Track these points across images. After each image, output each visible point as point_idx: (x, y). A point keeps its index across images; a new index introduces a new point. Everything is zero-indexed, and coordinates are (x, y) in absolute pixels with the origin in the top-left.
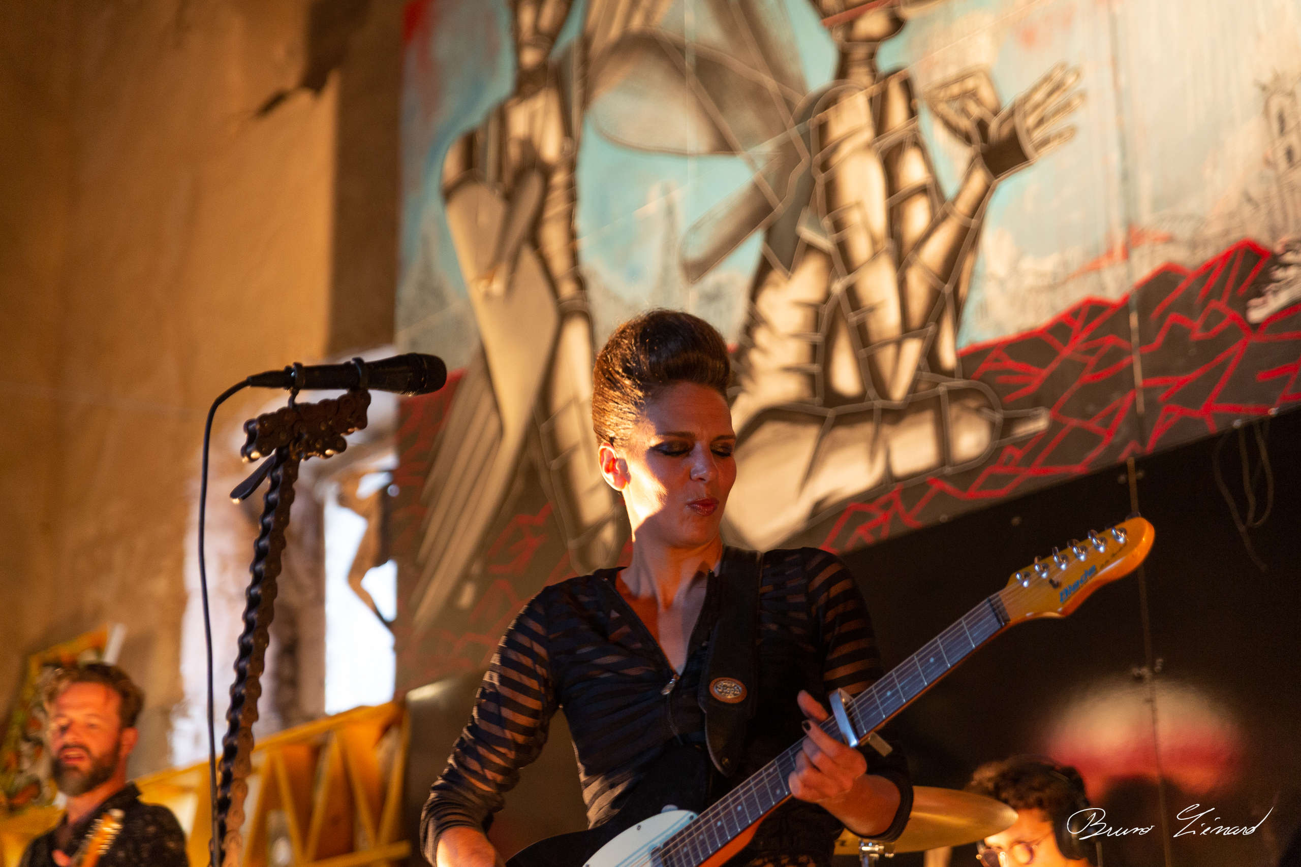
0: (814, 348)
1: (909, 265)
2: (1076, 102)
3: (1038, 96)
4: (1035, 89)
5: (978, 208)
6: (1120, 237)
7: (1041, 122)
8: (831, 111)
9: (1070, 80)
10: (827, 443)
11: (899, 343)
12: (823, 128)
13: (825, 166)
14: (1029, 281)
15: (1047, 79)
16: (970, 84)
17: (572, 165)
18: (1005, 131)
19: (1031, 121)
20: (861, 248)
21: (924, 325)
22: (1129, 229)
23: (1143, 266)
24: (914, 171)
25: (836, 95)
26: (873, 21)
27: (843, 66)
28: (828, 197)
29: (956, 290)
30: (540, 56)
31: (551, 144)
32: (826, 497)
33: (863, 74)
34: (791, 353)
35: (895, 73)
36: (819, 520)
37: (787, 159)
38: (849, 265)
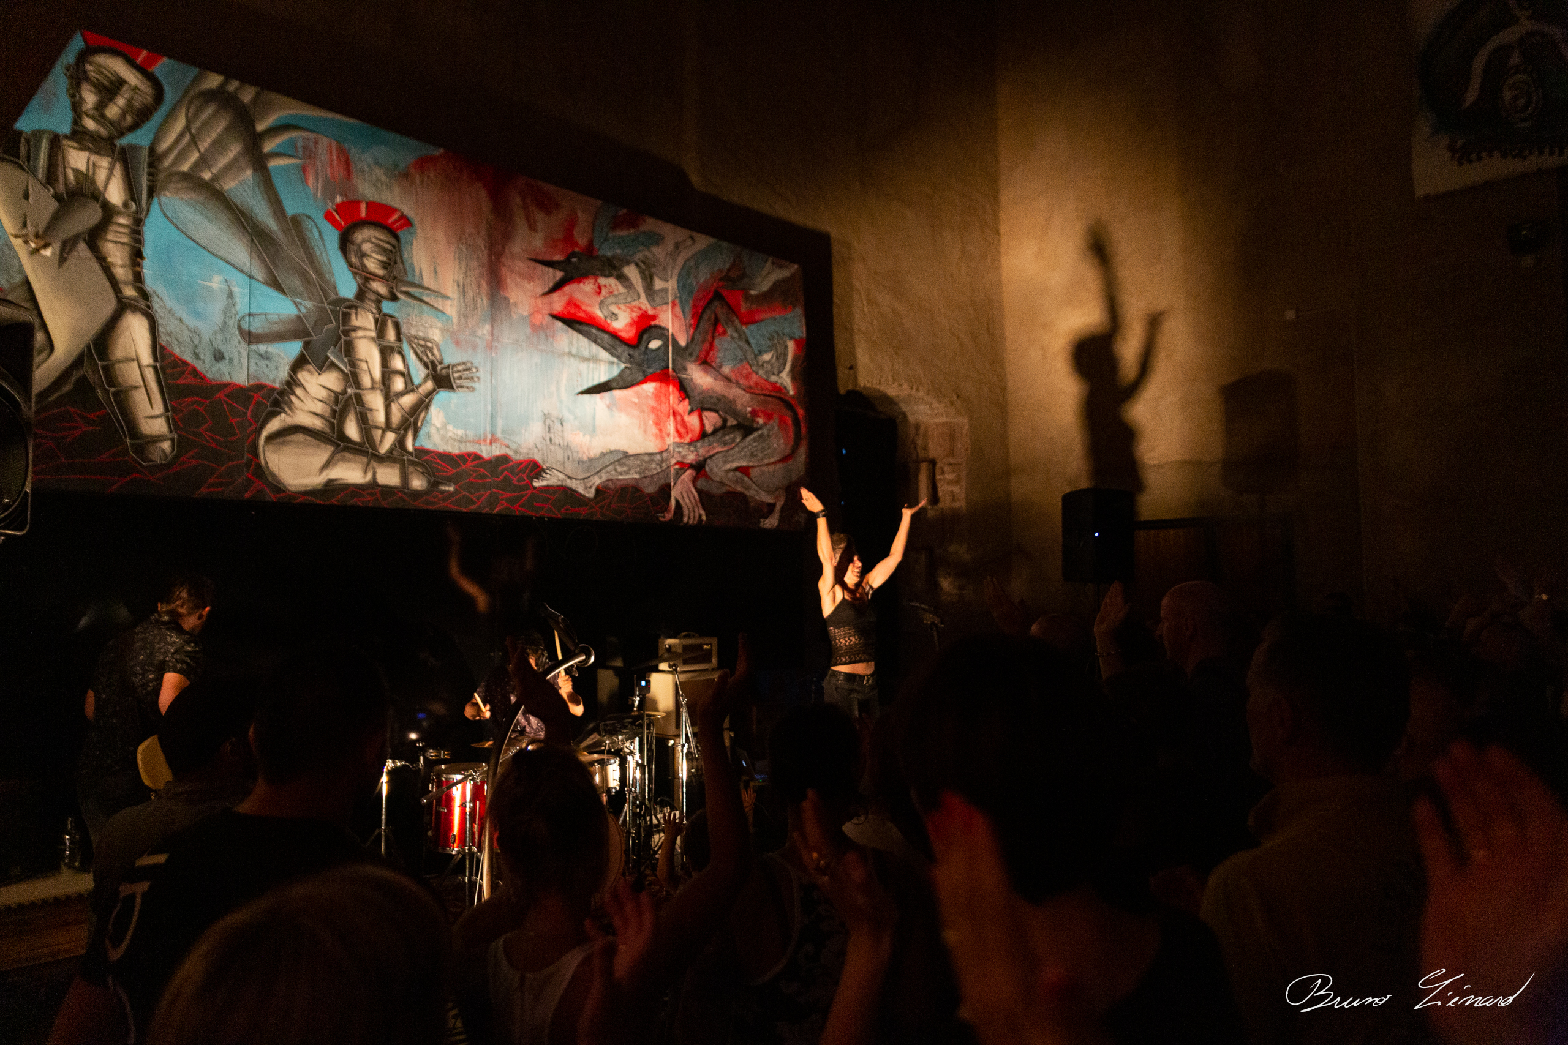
0: (334, 412)
1: (393, 401)
2: (476, 379)
3: (460, 368)
4: (459, 364)
5: (430, 394)
6: (489, 437)
7: (460, 378)
8: (353, 311)
9: (474, 370)
10: (338, 456)
11: (384, 431)
12: (346, 317)
13: (346, 333)
14: (450, 434)
15: (464, 363)
16: (429, 344)
17: (139, 220)
18: (444, 371)
19: (456, 375)
20: (366, 381)
21: (398, 429)
22: (493, 435)
23: (497, 451)
24: (397, 363)
25: (356, 308)
26: (380, 287)
27: (361, 295)
28: (349, 349)
29: (416, 423)
30: (103, 132)
31: (115, 194)
32: (336, 480)
33: (372, 307)
34: (319, 407)
35: (391, 316)
36: (331, 487)
37: (322, 318)
38: (358, 384)
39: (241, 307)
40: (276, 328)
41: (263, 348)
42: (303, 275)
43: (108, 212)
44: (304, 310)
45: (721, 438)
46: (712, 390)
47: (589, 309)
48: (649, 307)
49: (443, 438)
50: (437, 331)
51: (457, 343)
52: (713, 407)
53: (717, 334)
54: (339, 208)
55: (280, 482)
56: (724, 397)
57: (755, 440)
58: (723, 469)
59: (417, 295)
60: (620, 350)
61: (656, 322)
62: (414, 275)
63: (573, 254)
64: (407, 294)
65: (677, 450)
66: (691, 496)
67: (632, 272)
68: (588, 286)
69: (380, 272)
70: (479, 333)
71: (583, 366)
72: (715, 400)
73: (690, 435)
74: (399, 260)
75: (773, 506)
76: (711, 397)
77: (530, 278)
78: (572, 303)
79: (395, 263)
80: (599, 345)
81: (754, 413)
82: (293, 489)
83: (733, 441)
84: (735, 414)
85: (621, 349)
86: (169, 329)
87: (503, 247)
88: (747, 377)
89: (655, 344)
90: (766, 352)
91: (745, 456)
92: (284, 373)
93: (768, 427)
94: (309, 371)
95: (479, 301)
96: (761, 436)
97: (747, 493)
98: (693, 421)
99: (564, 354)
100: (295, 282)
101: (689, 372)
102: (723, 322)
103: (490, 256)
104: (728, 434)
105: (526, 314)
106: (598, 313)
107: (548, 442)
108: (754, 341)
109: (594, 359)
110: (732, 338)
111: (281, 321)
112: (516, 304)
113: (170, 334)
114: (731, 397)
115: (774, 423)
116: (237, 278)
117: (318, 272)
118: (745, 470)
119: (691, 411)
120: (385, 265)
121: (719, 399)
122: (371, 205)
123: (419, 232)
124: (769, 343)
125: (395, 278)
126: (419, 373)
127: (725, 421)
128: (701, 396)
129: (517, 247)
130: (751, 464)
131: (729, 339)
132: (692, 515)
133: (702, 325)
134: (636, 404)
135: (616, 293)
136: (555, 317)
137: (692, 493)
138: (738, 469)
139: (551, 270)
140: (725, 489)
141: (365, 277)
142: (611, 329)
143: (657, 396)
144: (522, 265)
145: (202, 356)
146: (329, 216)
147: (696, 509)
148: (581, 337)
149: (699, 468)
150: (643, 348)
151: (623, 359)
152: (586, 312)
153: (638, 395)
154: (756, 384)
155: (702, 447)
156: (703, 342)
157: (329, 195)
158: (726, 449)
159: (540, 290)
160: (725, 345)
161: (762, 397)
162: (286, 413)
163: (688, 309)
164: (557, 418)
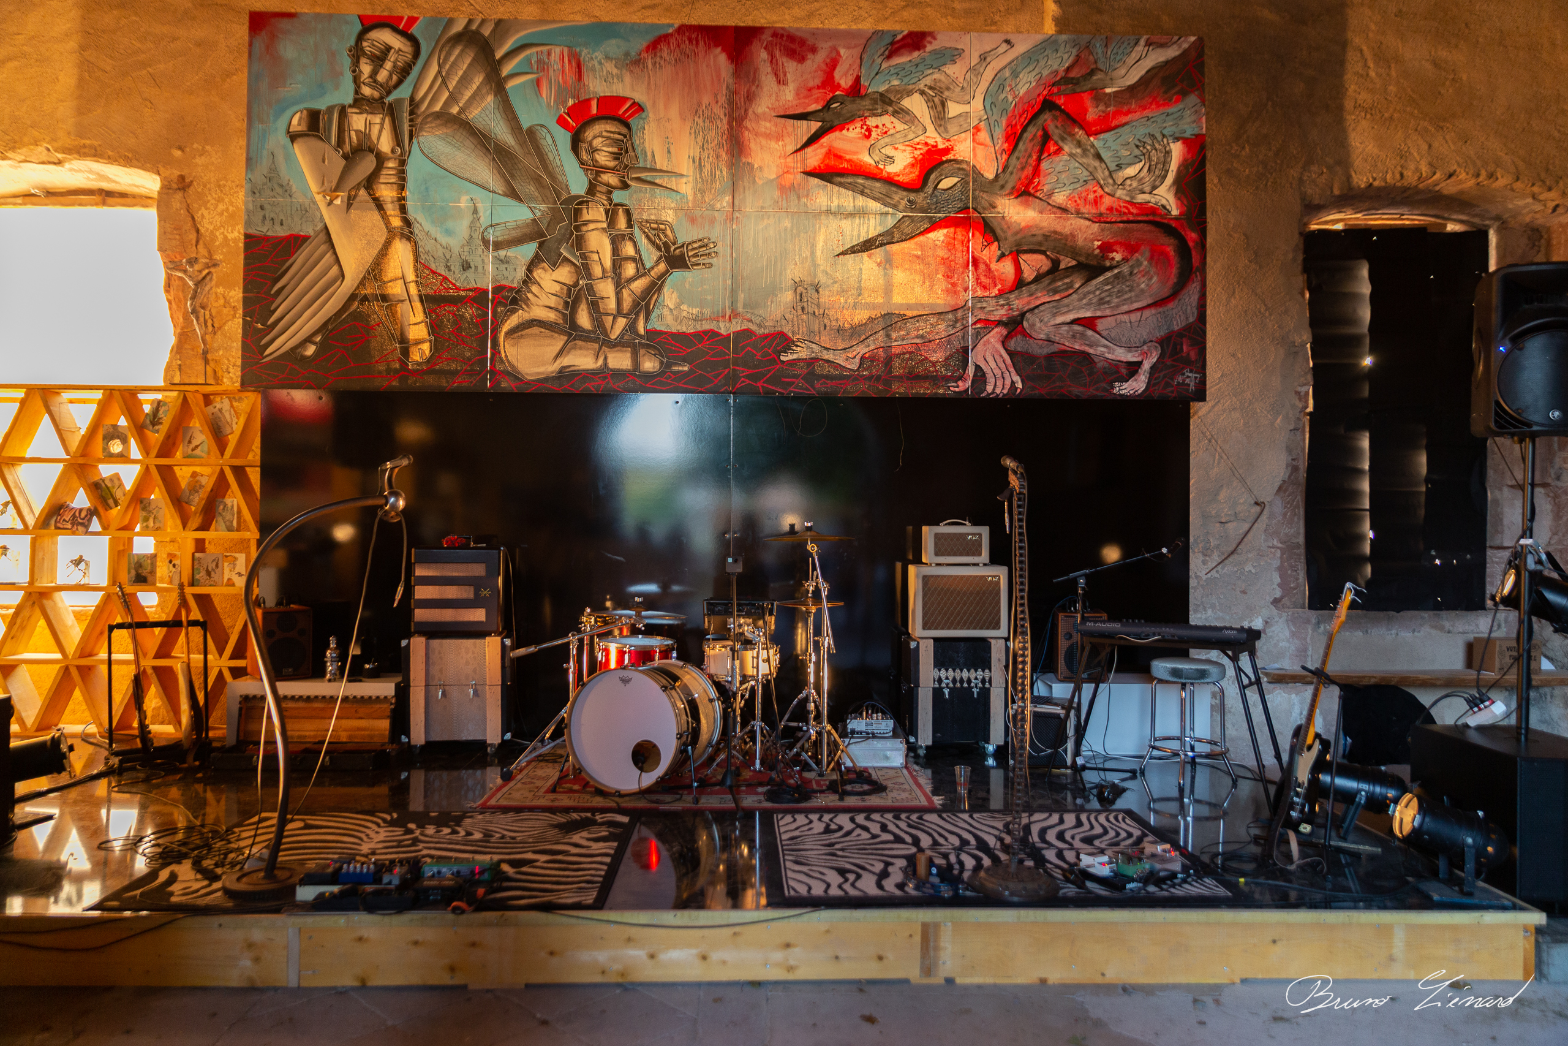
0: (566, 303)
1: (624, 287)
2: (713, 255)
4: (694, 242)
5: (662, 276)
6: (728, 312)
7: (696, 255)
8: (584, 206)
9: (712, 245)
10: (570, 344)
11: (615, 317)
12: (578, 212)
13: (577, 228)
15: (700, 240)
16: (662, 227)
17: (403, 162)
18: (678, 251)
19: (691, 253)
20: (597, 271)
22: (733, 311)
23: (736, 326)
24: (629, 250)
25: (587, 202)
26: (611, 179)
27: (591, 190)
28: (580, 243)
29: (648, 305)
30: (376, 94)
31: (385, 144)
32: (569, 367)
33: (603, 198)
34: (552, 301)
35: (622, 205)
36: (564, 374)
37: (555, 217)
38: (589, 276)
39: (484, 221)
40: (514, 234)
41: (502, 253)
42: (538, 180)
43: (381, 159)
44: (538, 214)
45: (1050, 284)
46: (1037, 226)
47: (854, 157)
48: (939, 140)
49: (676, 318)
50: (671, 212)
51: (693, 220)
52: (1037, 247)
53: (1046, 155)
54: (571, 111)
55: (519, 373)
56: (1055, 232)
57: (1106, 282)
58: (1052, 323)
59: (649, 179)
60: (896, 198)
61: (950, 156)
62: (645, 161)
63: (833, 99)
64: (639, 179)
65: (979, 305)
66: (999, 360)
67: (915, 104)
68: (854, 132)
69: (612, 164)
70: (718, 206)
71: (846, 224)
72: (1040, 238)
73: (999, 286)
74: (630, 149)
75: (1139, 364)
76: (1034, 235)
77: (779, 137)
78: (831, 153)
79: (627, 152)
80: (868, 196)
81: (1106, 248)
82: (530, 378)
83: (1070, 286)
84: (1074, 252)
85: (899, 196)
86: (427, 249)
87: (746, 110)
88: (1096, 202)
89: (946, 183)
90: (1130, 164)
91: (1089, 304)
92: (521, 273)
93: (1131, 263)
94: (543, 268)
95: (718, 173)
96: (1116, 276)
97: (1091, 351)
98: (1007, 268)
99: (821, 213)
100: (531, 189)
101: (999, 209)
102: (1056, 138)
103: (730, 123)
104: (1061, 279)
105: (773, 176)
106: (867, 159)
107: (800, 312)
108: (1110, 154)
109: (860, 213)
110: (1071, 155)
111: (518, 227)
112: (760, 168)
113: (427, 253)
114: (1067, 231)
115: (1143, 258)
116: (480, 194)
117: (552, 176)
118: (1089, 323)
119: (1002, 256)
120: (616, 156)
121: (1046, 237)
122: (603, 101)
123: (651, 114)
124: (1137, 152)
125: (626, 166)
126: (650, 255)
127: (1056, 263)
128: (1019, 237)
129: (763, 105)
130: (1099, 314)
131: (1066, 157)
132: (1000, 383)
133: (1021, 146)
134: (918, 257)
135: (892, 132)
136: (811, 173)
137: (1001, 356)
138: (1075, 321)
139: (805, 122)
140: (1055, 348)
141: (595, 170)
142: (885, 174)
143: (949, 245)
144: (768, 125)
145: (452, 268)
146: (561, 121)
147: (1007, 374)
148: (843, 190)
149: (1014, 325)
150: (929, 189)
151: (901, 207)
152: (849, 161)
153: (922, 247)
154: (1110, 209)
155: (1017, 298)
156: (1023, 169)
157: (560, 100)
158: (1057, 297)
159: (790, 148)
160: (1060, 168)
161: (1121, 225)
162: (523, 309)
163: (999, 132)
164: (812, 285)
